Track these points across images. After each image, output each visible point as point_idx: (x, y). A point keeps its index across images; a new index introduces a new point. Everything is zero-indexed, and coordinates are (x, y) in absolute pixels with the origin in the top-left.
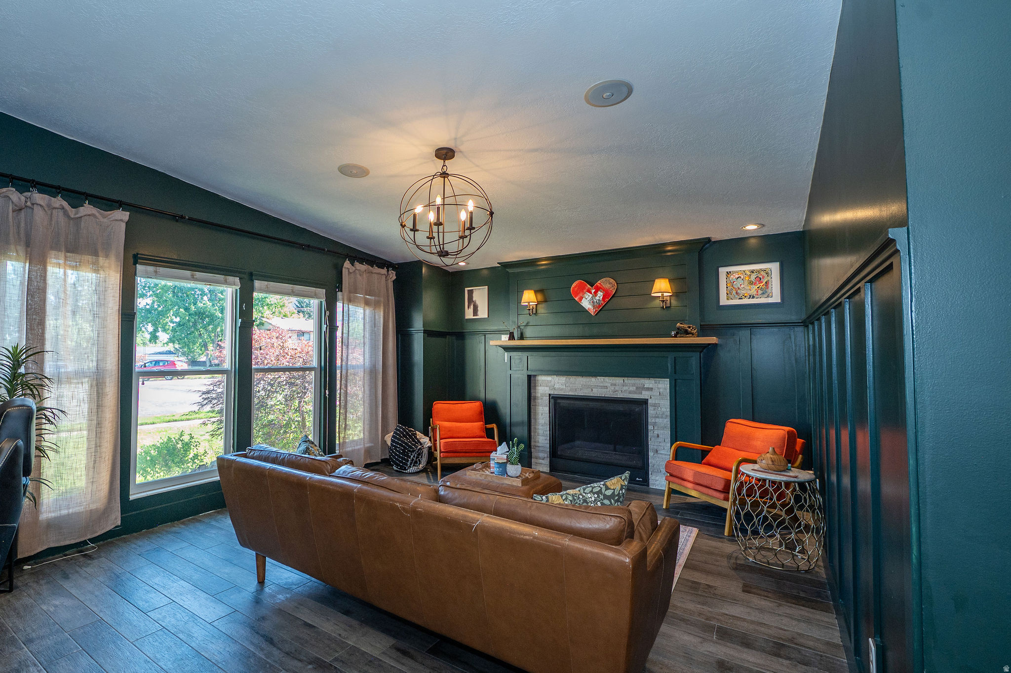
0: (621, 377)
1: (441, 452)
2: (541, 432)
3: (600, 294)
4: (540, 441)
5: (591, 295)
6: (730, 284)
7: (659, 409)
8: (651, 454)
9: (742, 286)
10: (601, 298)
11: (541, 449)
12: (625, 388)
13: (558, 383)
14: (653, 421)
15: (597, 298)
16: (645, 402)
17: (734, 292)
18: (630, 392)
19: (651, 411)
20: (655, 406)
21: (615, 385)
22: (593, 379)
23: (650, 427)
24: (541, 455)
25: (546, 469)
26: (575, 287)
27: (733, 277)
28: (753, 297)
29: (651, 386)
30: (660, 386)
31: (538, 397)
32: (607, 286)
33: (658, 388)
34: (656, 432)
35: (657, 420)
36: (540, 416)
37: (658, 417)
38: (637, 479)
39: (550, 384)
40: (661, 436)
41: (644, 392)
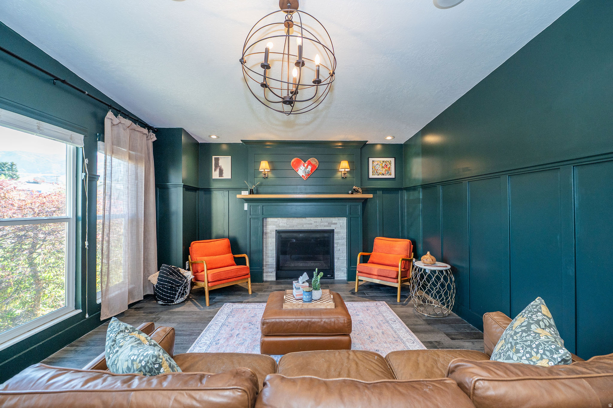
0: (320, 217)
1: (208, 282)
2: (270, 255)
3: (310, 168)
4: (269, 261)
5: (304, 168)
6: (374, 167)
7: (340, 234)
8: (336, 260)
9: (379, 169)
10: (310, 170)
11: (270, 266)
12: (322, 224)
13: (282, 222)
14: (337, 242)
15: (308, 170)
16: (332, 231)
17: (376, 171)
18: (325, 226)
19: (336, 236)
20: (338, 233)
21: (317, 222)
22: (304, 219)
23: (335, 245)
24: (270, 270)
25: (274, 279)
26: (294, 162)
27: (375, 164)
28: (384, 175)
29: (336, 222)
30: (341, 221)
31: (268, 232)
32: (314, 163)
33: (340, 223)
34: (338, 248)
35: (339, 241)
36: (269, 245)
37: (339, 239)
38: (328, 276)
39: (276, 224)
40: (341, 250)
41: (332, 226)
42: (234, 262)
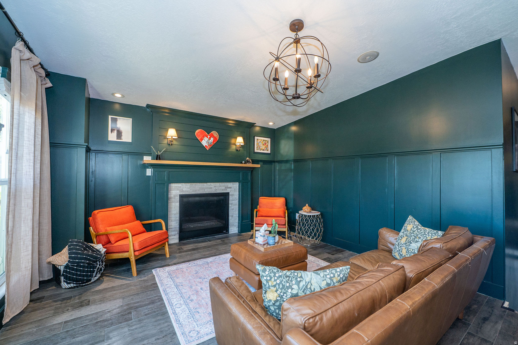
0: (218, 182)
2: (173, 219)
3: (212, 139)
4: (173, 224)
5: (207, 139)
6: (258, 144)
7: (234, 196)
8: (230, 218)
9: (261, 145)
10: (212, 141)
11: (173, 229)
12: (220, 188)
13: (185, 187)
14: (231, 202)
15: (210, 141)
16: (228, 194)
17: (259, 147)
18: (222, 190)
19: (230, 198)
20: (232, 195)
21: (216, 187)
22: (205, 184)
23: (230, 205)
24: (174, 233)
25: (176, 242)
26: (199, 132)
27: (259, 141)
28: (264, 150)
29: (231, 186)
30: (234, 186)
31: (172, 197)
32: (215, 135)
33: (234, 187)
34: (232, 207)
35: (233, 202)
36: (173, 209)
37: (233, 200)
38: (224, 231)
39: (180, 189)
40: (234, 209)
41: (228, 189)
42: (144, 229)
